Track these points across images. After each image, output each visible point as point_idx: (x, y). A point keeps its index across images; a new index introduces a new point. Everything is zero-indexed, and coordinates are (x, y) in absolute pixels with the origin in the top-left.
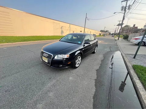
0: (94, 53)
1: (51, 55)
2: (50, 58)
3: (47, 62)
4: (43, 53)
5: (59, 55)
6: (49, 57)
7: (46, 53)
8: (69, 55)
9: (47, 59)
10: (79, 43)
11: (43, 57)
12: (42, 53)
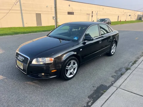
0: (109, 54)
1: (28, 59)
2: (26, 63)
3: (22, 69)
4: (18, 54)
5: (39, 58)
6: (25, 61)
7: (22, 56)
8: (53, 59)
9: (22, 64)
10: (76, 38)
11: (18, 61)
12: (16, 56)
